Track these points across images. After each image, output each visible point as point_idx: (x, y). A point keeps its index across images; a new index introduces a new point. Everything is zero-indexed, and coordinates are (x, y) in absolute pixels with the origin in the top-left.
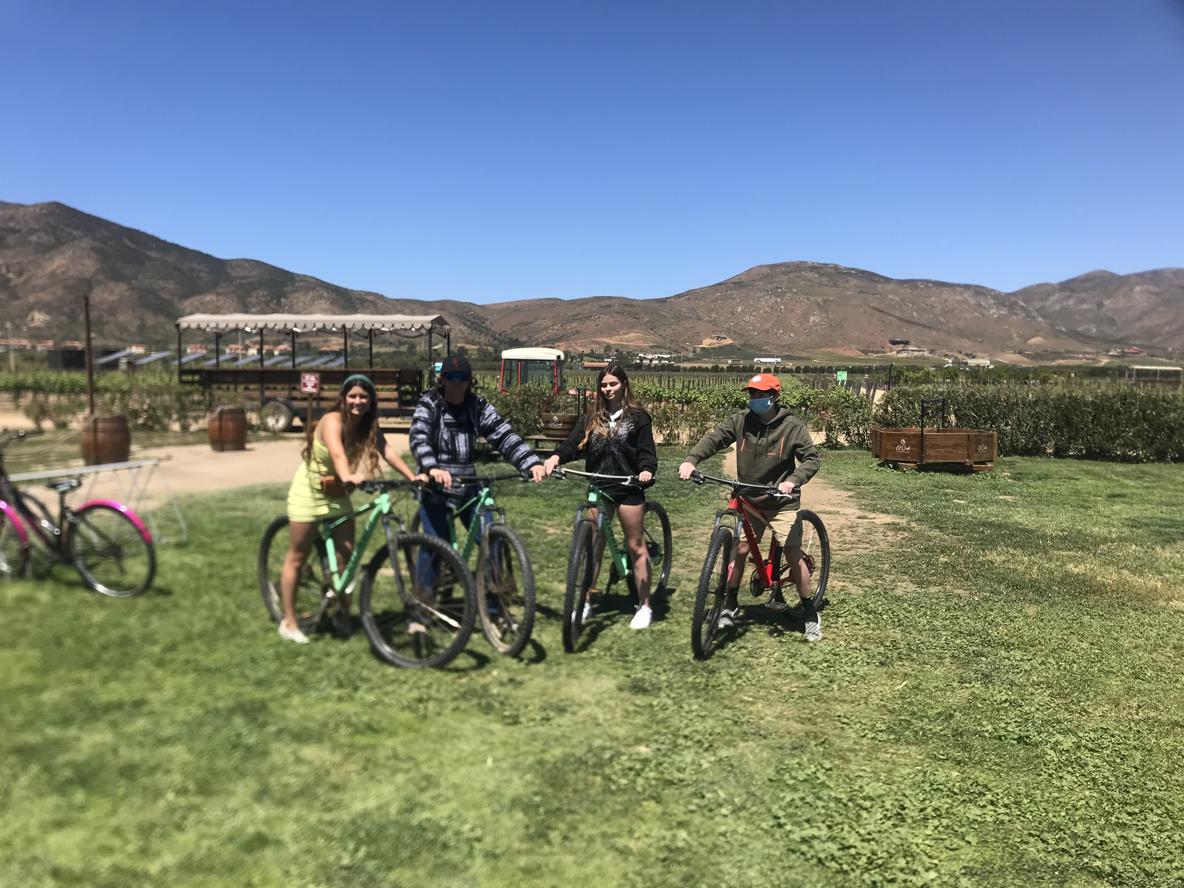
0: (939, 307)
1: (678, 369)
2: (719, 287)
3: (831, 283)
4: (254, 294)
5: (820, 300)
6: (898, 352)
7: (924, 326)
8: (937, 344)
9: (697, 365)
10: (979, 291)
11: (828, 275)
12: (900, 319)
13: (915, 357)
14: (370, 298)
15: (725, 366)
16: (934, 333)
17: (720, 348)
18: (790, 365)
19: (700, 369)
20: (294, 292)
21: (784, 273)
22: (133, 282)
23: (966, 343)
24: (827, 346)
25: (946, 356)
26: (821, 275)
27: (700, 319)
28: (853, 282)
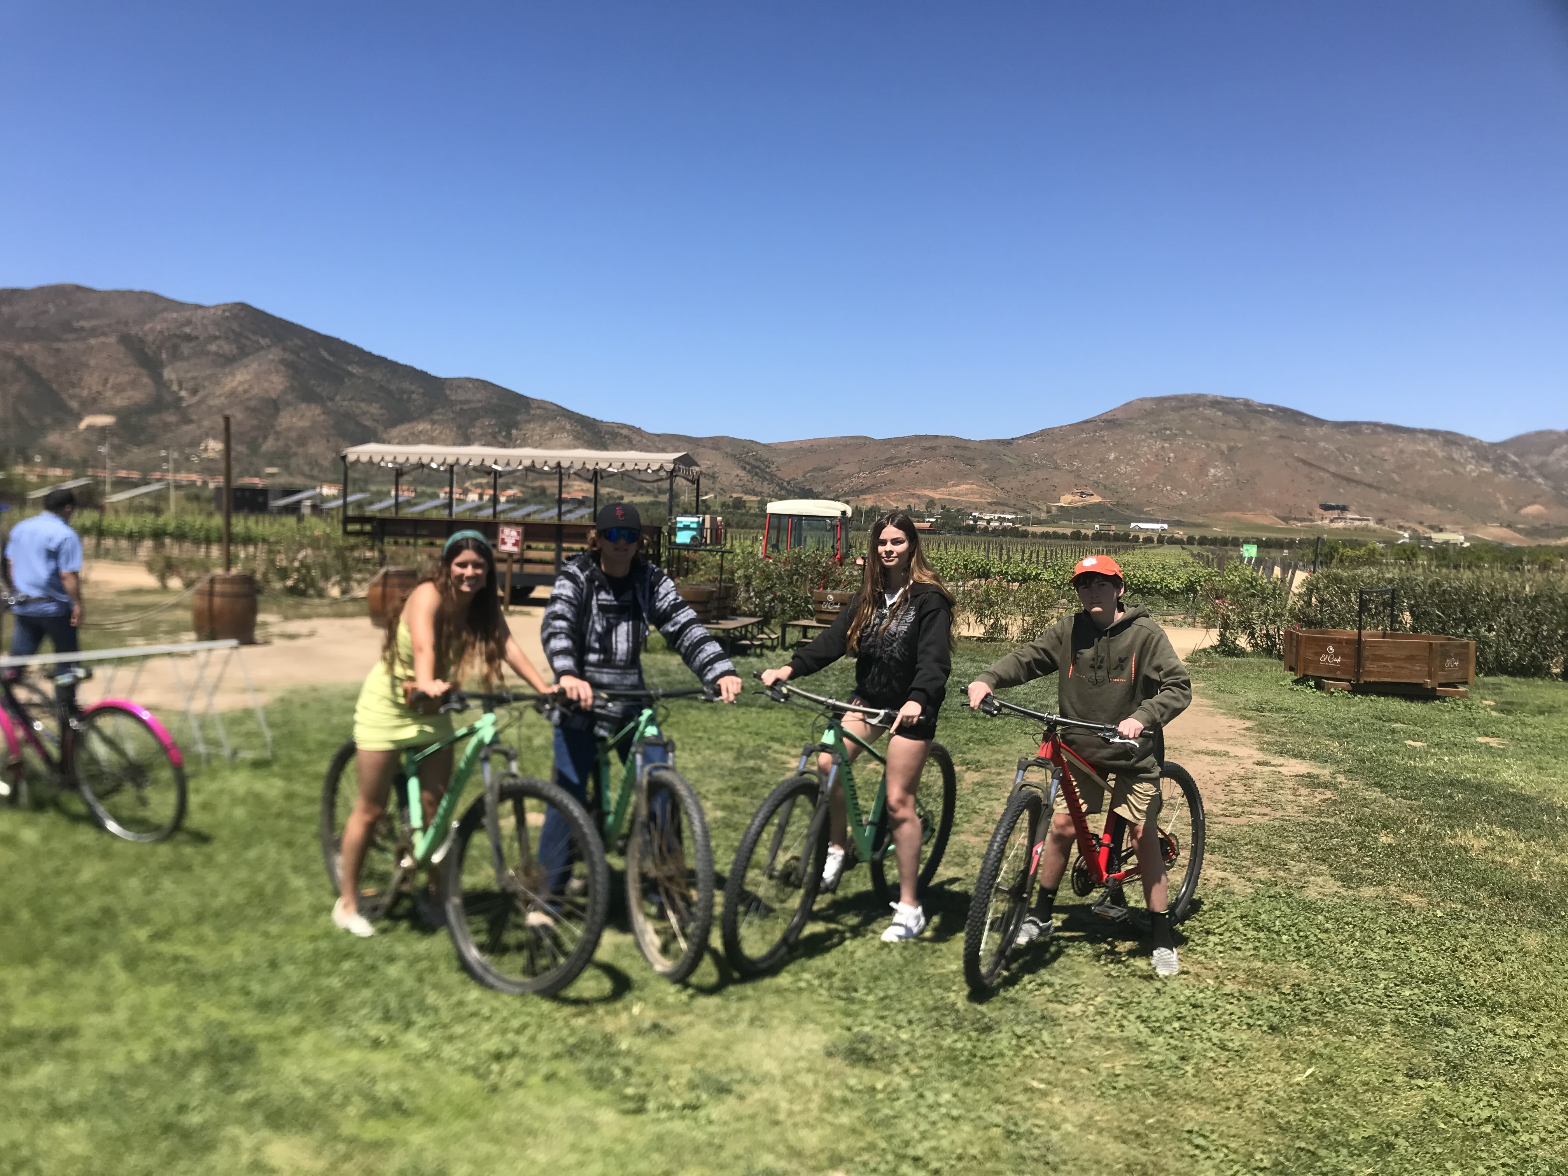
0: (1392, 460)
1: (1025, 534)
2: (1085, 427)
3: (1240, 425)
4: (478, 423)
5: (1224, 447)
6: (1332, 521)
7: (1370, 486)
8: (1387, 511)
9: (1051, 530)
10: (1450, 439)
11: (1236, 413)
12: (1334, 475)
13: (1356, 529)
14: (624, 432)
15: (1090, 533)
16: (1384, 496)
17: (1084, 507)
18: (1180, 533)
19: (1056, 536)
20: (529, 422)
21: (1175, 409)
22: (329, 404)
23: (1430, 511)
24: (1231, 509)
25: (1400, 527)
26: (1226, 412)
27: (1057, 468)
28: (1272, 423)
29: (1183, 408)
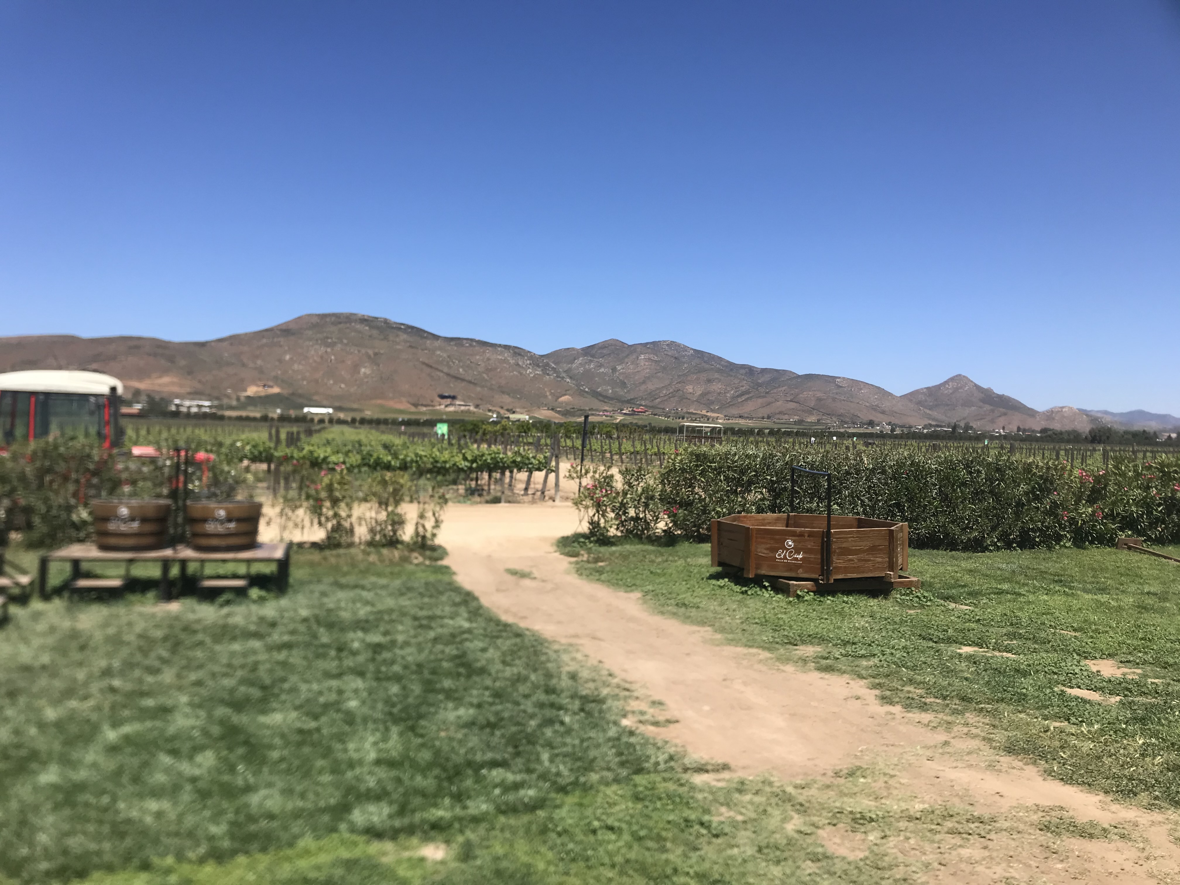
0: (483, 365)
3: (382, 337)
5: (371, 352)
6: (446, 406)
7: (470, 382)
8: (481, 399)
9: (244, 414)
10: (517, 352)
11: (378, 328)
12: (448, 375)
13: (462, 411)
15: (275, 416)
16: (479, 389)
17: (267, 396)
18: (342, 415)
19: (248, 419)
21: (334, 324)
23: (507, 399)
24: (377, 398)
25: (490, 411)
26: (371, 327)
27: (244, 365)
28: (404, 336)
29: (340, 323)
